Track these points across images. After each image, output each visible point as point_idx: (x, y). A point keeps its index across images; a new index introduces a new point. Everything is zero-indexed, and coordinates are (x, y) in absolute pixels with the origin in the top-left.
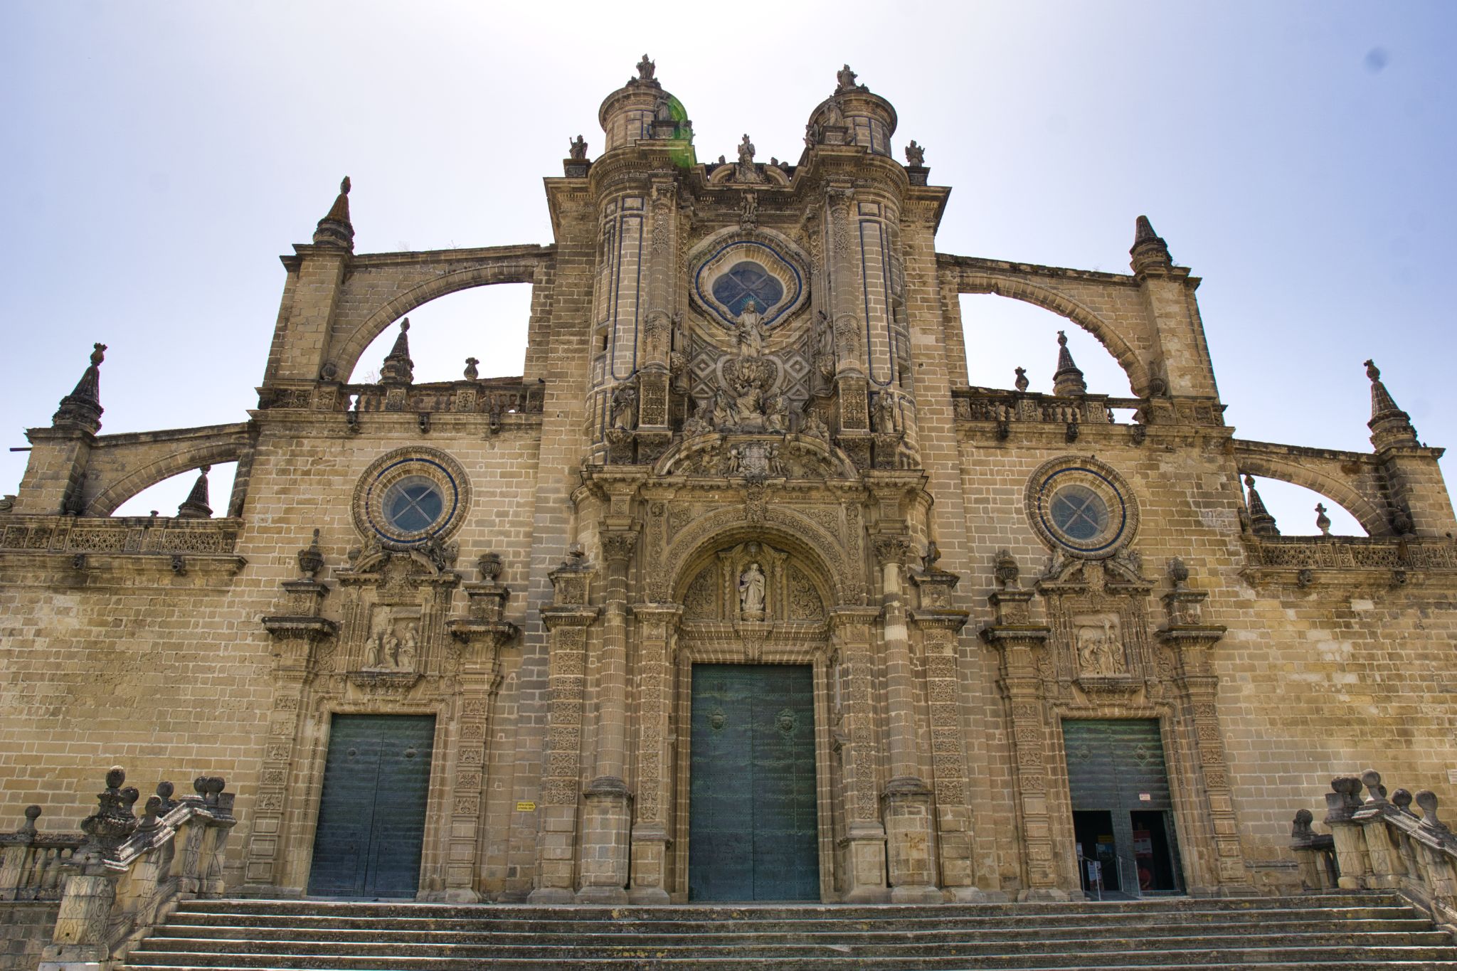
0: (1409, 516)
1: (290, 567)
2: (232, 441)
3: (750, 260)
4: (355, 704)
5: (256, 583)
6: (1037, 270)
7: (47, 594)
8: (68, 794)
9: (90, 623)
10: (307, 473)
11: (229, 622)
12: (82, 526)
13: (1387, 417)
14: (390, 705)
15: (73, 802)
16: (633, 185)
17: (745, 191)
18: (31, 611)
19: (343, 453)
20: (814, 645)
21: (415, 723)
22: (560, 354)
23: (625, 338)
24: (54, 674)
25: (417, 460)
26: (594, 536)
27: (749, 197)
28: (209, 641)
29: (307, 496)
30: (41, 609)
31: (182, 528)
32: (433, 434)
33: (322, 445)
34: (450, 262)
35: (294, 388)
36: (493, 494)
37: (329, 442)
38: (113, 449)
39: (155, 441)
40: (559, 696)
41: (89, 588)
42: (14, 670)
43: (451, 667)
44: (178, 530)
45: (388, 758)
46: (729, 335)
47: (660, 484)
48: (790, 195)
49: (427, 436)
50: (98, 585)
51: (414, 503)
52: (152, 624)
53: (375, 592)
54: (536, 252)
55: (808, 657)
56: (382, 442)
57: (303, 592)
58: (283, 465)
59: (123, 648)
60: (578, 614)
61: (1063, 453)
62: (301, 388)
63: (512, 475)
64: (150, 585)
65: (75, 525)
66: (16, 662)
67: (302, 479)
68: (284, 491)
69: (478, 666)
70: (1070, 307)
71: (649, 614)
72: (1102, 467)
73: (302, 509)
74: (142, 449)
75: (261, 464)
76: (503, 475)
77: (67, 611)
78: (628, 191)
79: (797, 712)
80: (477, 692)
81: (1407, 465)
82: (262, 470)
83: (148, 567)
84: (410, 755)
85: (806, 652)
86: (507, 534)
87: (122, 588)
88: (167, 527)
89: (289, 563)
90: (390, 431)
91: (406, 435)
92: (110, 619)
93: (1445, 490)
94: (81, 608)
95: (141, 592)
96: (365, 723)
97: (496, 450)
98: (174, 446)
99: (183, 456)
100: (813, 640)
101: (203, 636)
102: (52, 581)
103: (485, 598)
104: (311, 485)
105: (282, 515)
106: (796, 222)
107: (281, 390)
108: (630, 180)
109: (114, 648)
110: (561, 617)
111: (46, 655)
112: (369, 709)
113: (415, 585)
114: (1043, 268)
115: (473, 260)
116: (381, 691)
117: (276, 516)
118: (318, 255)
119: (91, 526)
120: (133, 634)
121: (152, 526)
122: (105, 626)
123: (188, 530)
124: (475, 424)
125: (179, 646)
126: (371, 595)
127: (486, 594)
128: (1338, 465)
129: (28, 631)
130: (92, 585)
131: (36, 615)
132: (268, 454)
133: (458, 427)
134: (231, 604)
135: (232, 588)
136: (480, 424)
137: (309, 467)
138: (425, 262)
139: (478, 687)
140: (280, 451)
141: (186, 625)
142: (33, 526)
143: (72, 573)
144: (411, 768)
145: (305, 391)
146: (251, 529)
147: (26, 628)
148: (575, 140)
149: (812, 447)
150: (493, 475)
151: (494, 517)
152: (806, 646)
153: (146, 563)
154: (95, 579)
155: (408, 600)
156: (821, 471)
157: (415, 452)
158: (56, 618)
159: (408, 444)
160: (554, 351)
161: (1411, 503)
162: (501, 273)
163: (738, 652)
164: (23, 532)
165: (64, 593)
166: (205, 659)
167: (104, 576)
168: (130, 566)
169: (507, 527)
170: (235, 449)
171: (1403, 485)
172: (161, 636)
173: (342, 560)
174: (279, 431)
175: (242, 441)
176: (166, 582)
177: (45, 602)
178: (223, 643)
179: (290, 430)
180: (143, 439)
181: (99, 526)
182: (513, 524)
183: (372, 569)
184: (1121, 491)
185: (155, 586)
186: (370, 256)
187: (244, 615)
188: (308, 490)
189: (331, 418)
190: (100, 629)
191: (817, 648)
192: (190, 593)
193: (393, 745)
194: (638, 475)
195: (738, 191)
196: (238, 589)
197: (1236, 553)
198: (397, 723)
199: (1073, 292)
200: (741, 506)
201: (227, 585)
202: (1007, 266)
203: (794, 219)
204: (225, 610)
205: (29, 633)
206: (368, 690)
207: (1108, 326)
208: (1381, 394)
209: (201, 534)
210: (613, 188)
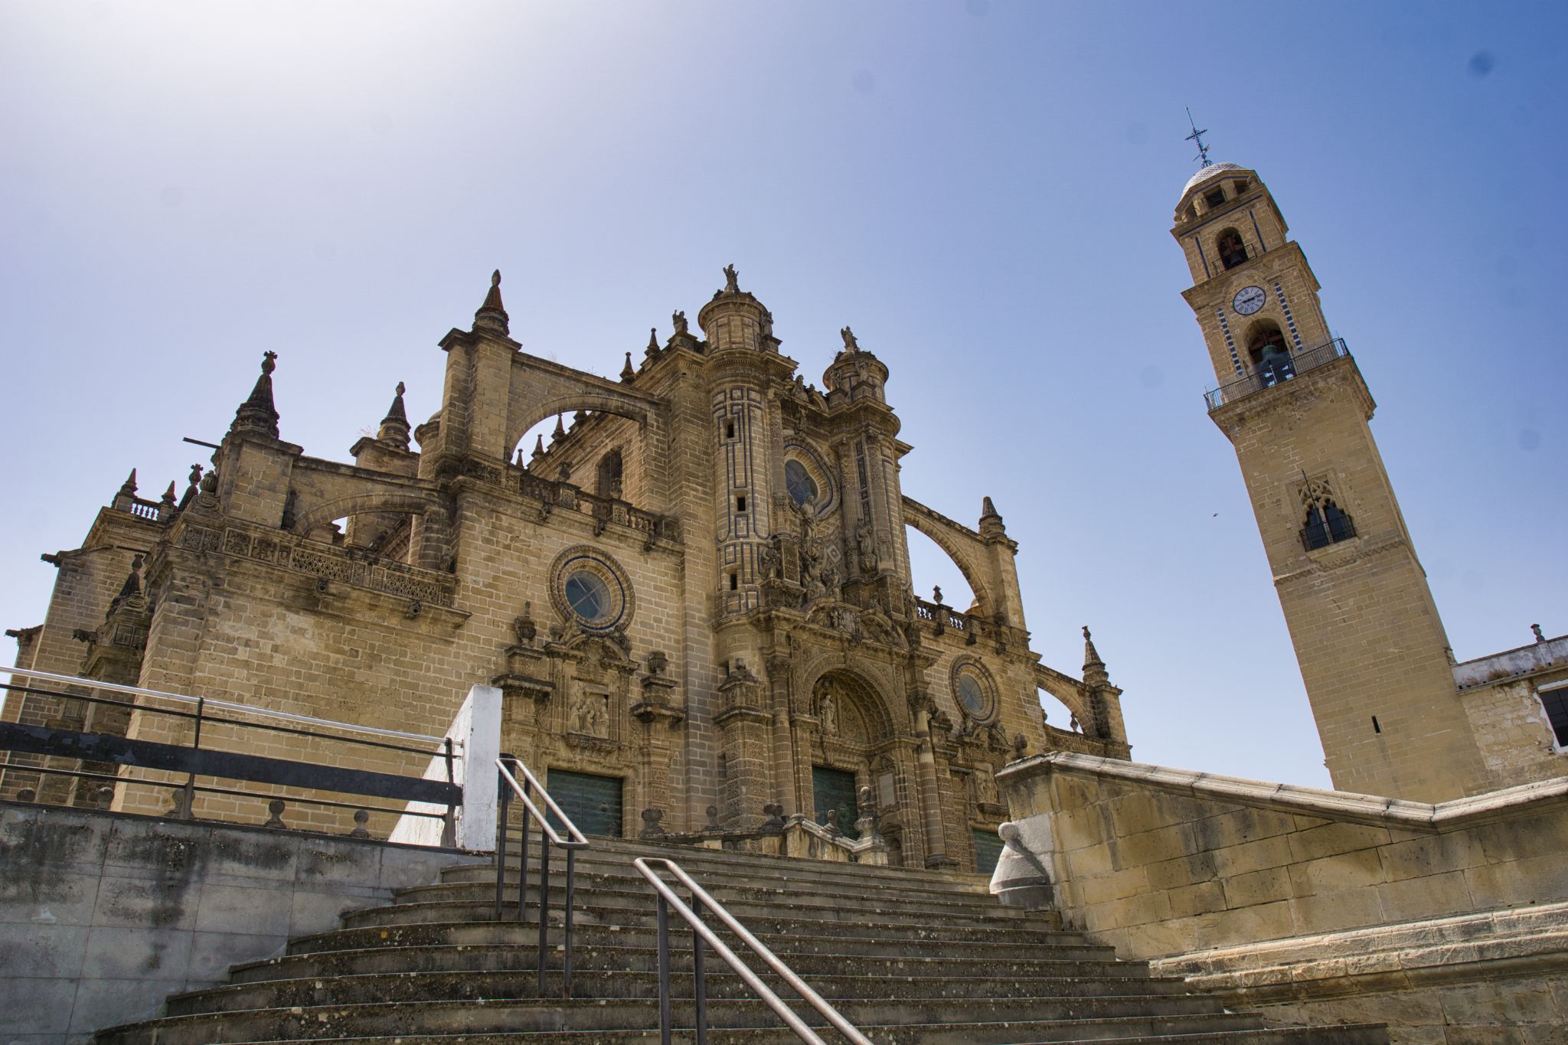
0: (1108, 728)
1: (503, 630)
2: (423, 496)
3: (797, 459)
4: (569, 761)
5: (477, 640)
6: (941, 519)
7: (279, 610)
8: (327, 815)
9: (327, 647)
10: (508, 547)
11: (457, 672)
12: (305, 547)
13: (1093, 665)
14: (593, 766)
15: (333, 823)
16: (756, 382)
17: (802, 407)
18: (265, 624)
19: (535, 536)
20: (861, 759)
21: (605, 783)
22: (691, 498)
23: (762, 505)
24: (297, 694)
25: (593, 558)
26: (755, 655)
27: (803, 411)
28: (441, 686)
29: (511, 569)
30: (275, 625)
31: (403, 572)
32: (602, 539)
33: (519, 526)
34: (587, 384)
35: (487, 463)
36: (650, 602)
37: (522, 524)
38: (309, 472)
39: (353, 476)
40: (752, 775)
41: (322, 613)
42: (256, 683)
43: (638, 741)
44: (398, 574)
45: (588, 810)
46: (796, 517)
47: (805, 628)
48: (826, 419)
49: (598, 539)
50: (330, 612)
51: (589, 595)
52: (388, 660)
53: (575, 666)
54: (650, 399)
55: (857, 768)
56: (565, 535)
57: (528, 656)
58: (486, 534)
59: (363, 679)
60: (762, 714)
61: (965, 652)
62: (492, 465)
63: (661, 589)
64: (380, 621)
65: (298, 545)
66: (256, 675)
67: (504, 552)
68: (490, 559)
69: (660, 743)
70: (955, 549)
71: (803, 721)
72: (984, 666)
73: (507, 579)
74: (339, 480)
75: (468, 529)
76: (656, 588)
77: (301, 632)
78: (752, 385)
79: (848, 805)
80: (660, 763)
81: (1108, 697)
82: (470, 534)
83: (385, 605)
84: (604, 810)
85: (857, 764)
86: (662, 638)
87: (354, 620)
88: (389, 569)
89: (502, 627)
90: (570, 527)
91: (582, 534)
92: (346, 648)
93: (1121, 715)
94: (317, 631)
95: (373, 627)
96: (568, 778)
97: (648, 565)
98: (369, 485)
99: (378, 498)
100: (860, 755)
101: (435, 680)
102: (282, 597)
103: (661, 688)
104: (512, 559)
105: (491, 581)
106: (827, 441)
107: (475, 462)
108: (755, 377)
109: (353, 678)
110: (750, 715)
111: (287, 673)
112: (578, 767)
113: (605, 666)
114: (944, 518)
115: (604, 389)
116: (587, 753)
117: (487, 581)
118: (495, 342)
119: (313, 549)
120: (370, 667)
121: (377, 564)
122: (342, 654)
123: (407, 576)
124: (635, 539)
125: (415, 687)
126: (570, 669)
127: (662, 685)
128: (1076, 689)
129: (265, 644)
130: (324, 610)
131: (271, 629)
132: (473, 520)
133: (622, 538)
134: (457, 655)
135: (456, 640)
136: (638, 540)
137: (508, 542)
138: (568, 378)
139: (661, 759)
140: (483, 521)
141: (419, 667)
142: (255, 535)
143: (303, 594)
144: (606, 820)
145: (496, 469)
146: (466, 588)
147: (262, 641)
148: (678, 314)
149: (881, 621)
150: (649, 586)
151: (652, 622)
152: (855, 760)
153: (384, 601)
154: (327, 605)
155: (599, 678)
156: (881, 638)
157: (594, 552)
158: (292, 637)
159: (585, 542)
160: (687, 494)
161: (1110, 720)
162: (622, 408)
163: (820, 758)
164: (245, 539)
165: (297, 613)
166: (439, 702)
167: (335, 603)
168: (367, 601)
169: (662, 632)
170: (425, 504)
171: (1106, 709)
172: (397, 673)
173: (544, 633)
174: (480, 501)
175: (432, 499)
176: (394, 622)
177: (279, 618)
178: (454, 690)
179: (489, 503)
180: (343, 470)
181: (322, 551)
182: (667, 630)
183: (577, 647)
184: (992, 684)
185: (386, 624)
186: (530, 357)
187: (469, 667)
188: (509, 563)
189: (528, 503)
190: (339, 656)
191: (862, 762)
192: (419, 636)
193: (591, 800)
194: (799, 619)
195: (798, 404)
196: (460, 642)
197: (1041, 736)
198: (592, 781)
199: (957, 540)
200: (842, 654)
201: (450, 636)
202: (926, 511)
203: (825, 438)
204: (452, 659)
205: (267, 648)
206: (579, 751)
207: (974, 570)
208: (1090, 647)
209: (419, 583)
210: (739, 378)
